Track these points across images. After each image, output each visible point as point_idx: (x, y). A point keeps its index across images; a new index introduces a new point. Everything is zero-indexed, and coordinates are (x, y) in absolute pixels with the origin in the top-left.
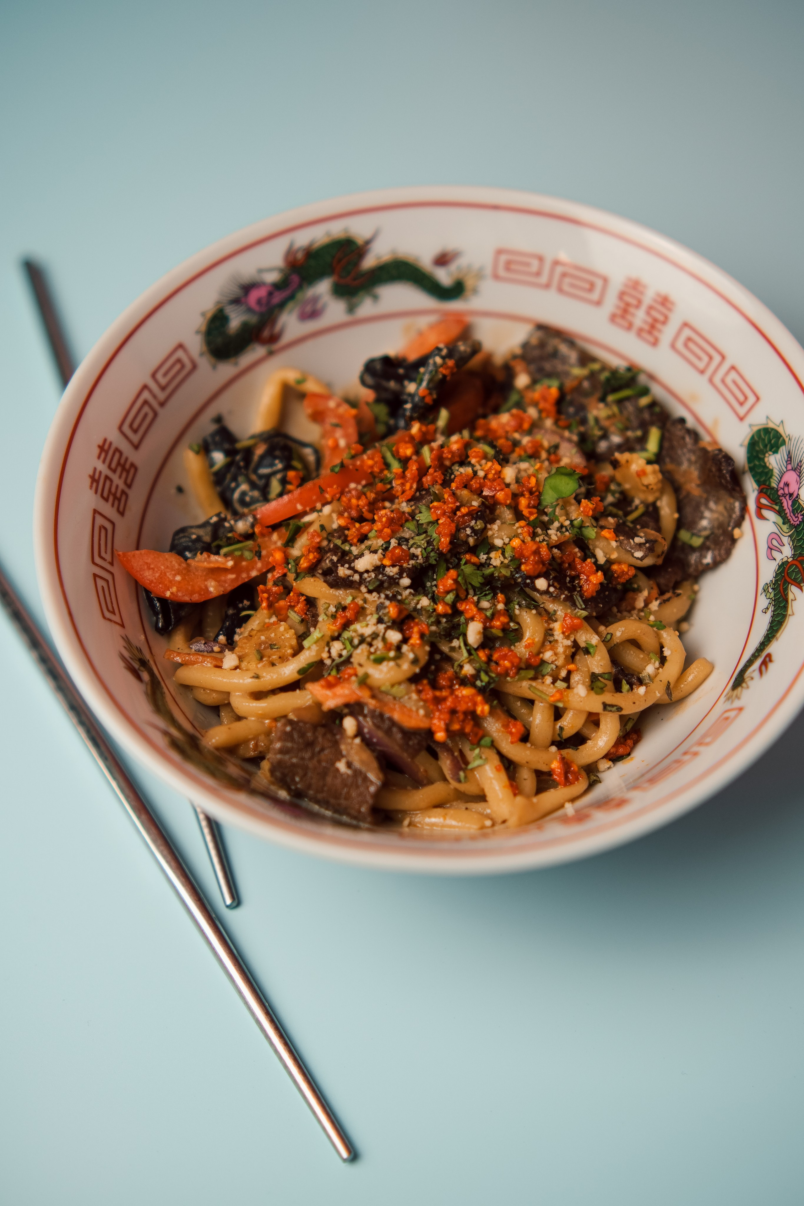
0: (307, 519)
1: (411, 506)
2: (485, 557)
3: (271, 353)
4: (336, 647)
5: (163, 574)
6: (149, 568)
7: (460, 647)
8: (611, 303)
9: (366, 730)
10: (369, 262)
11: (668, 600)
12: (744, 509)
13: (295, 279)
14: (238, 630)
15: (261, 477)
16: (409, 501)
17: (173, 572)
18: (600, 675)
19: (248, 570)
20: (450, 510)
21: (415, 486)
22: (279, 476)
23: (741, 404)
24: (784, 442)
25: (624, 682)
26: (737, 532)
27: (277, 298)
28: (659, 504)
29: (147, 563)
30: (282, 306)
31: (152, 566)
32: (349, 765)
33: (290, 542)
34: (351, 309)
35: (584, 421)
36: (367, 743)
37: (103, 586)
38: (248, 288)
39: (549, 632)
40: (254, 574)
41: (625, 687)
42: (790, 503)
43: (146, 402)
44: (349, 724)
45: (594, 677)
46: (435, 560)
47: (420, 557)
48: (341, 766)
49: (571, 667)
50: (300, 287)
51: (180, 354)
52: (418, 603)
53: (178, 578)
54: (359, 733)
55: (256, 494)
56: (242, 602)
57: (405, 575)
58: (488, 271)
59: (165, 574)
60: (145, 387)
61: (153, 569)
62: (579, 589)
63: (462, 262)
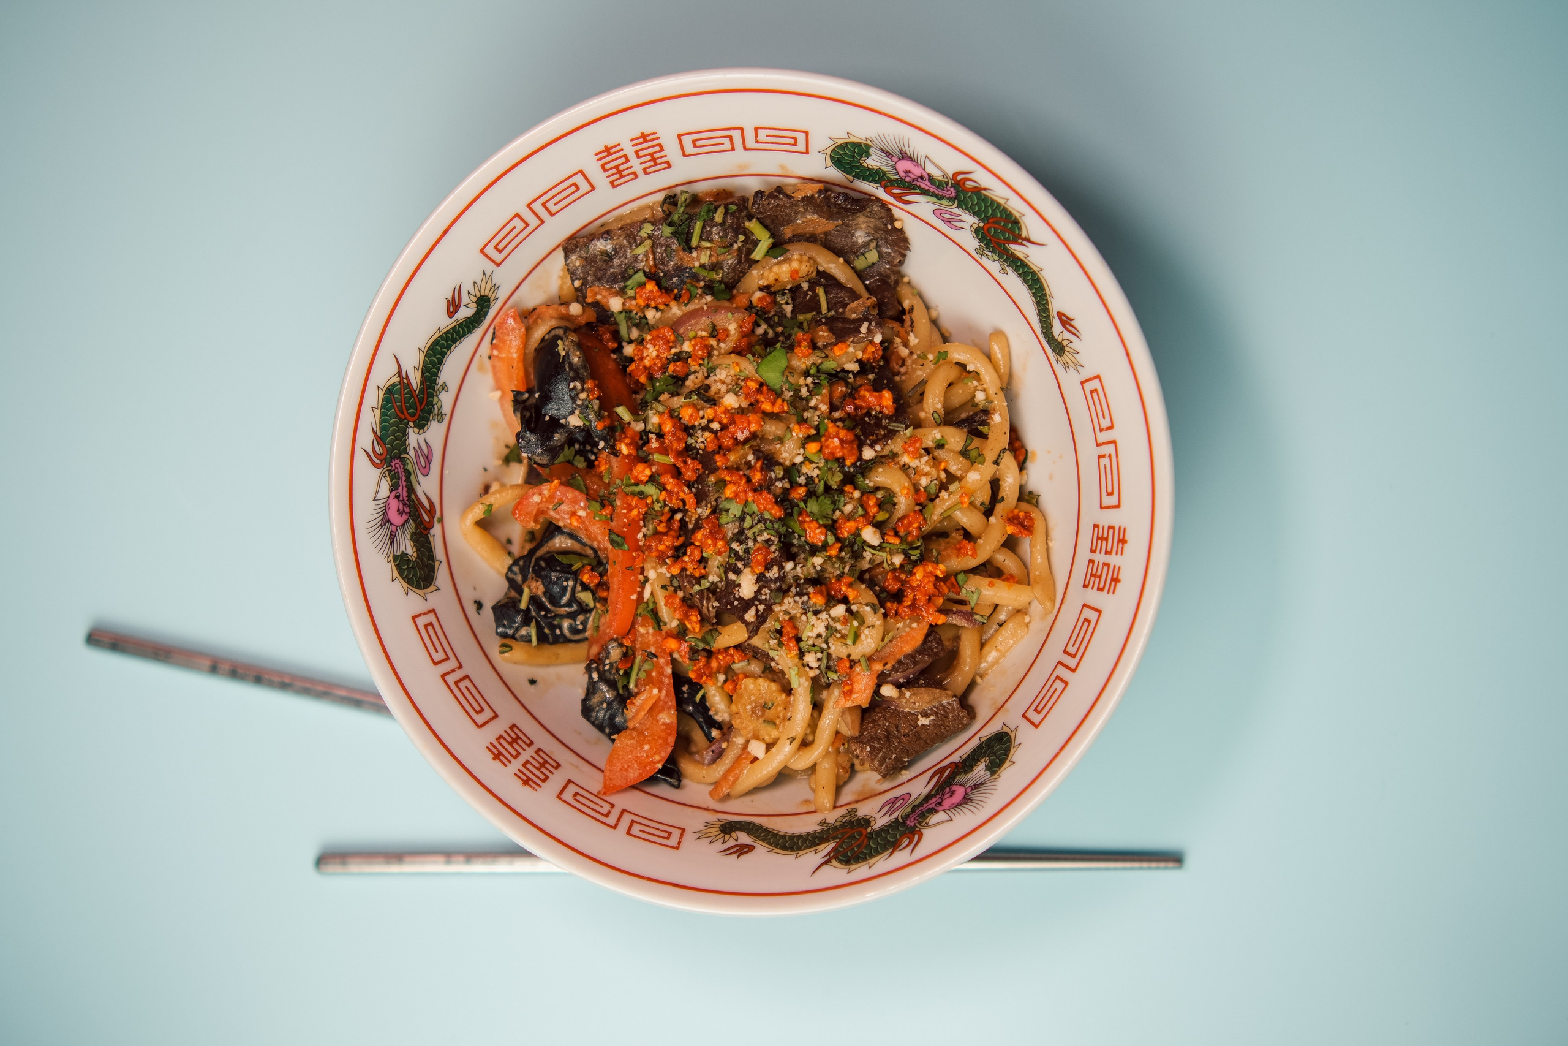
0: (647, 595)
1: (706, 506)
2: (802, 478)
3: (441, 520)
4: (810, 658)
5: (637, 759)
6: (626, 770)
7: (873, 554)
8: (600, 179)
9: (901, 680)
10: (415, 380)
11: (912, 322)
12: (883, 205)
13: (395, 463)
14: (711, 713)
15: (569, 604)
16: (698, 503)
17: (639, 749)
18: (966, 446)
19: (661, 674)
20: (746, 486)
21: (686, 489)
22: (579, 588)
23: (795, 144)
24: (868, 147)
25: (980, 428)
26: (897, 225)
27: (402, 491)
28: (821, 269)
29: (621, 770)
30: (411, 490)
31: (626, 766)
32: (925, 715)
33: (658, 621)
34: (440, 417)
35: (695, 277)
36: (909, 684)
37: (641, 831)
38: (385, 521)
39: (905, 468)
40: (669, 670)
41: (984, 429)
42: (927, 182)
43: (456, 683)
44: (888, 691)
45: (964, 453)
46: (783, 526)
47: (772, 538)
48: (923, 721)
49: (943, 466)
50: (403, 461)
51: (421, 622)
52: (815, 567)
53: (647, 747)
54: (899, 686)
55: (581, 618)
56: (684, 692)
57: (784, 564)
58: (489, 267)
59: (637, 757)
60: (443, 676)
61: (629, 766)
62: (881, 415)
63: (467, 287)
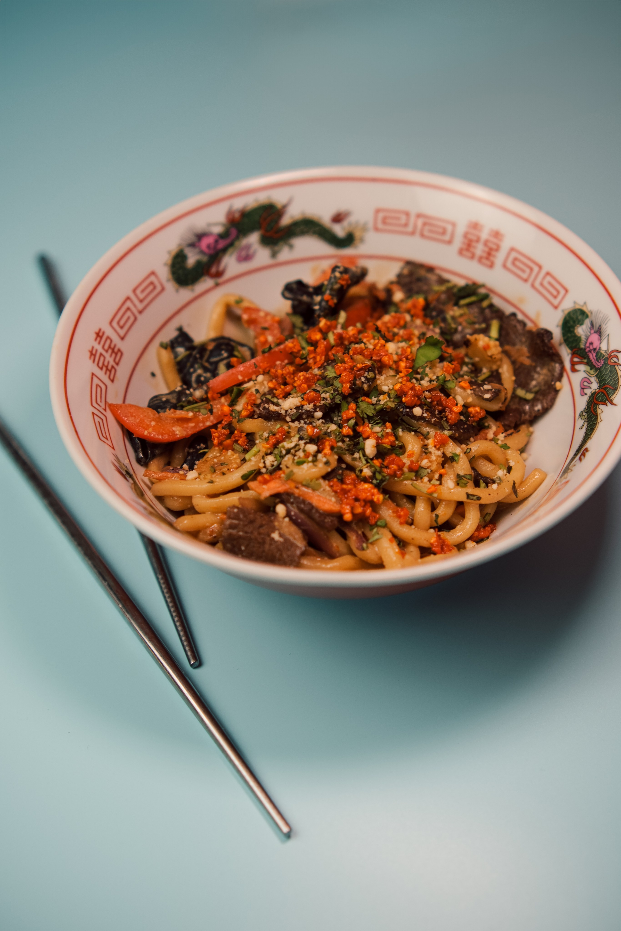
0: (246, 386)
1: (321, 371)
2: (376, 399)
3: (217, 285)
4: (270, 459)
5: (142, 421)
6: (132, 416)
7: (360, 458)
8: (458, 242)
9: (293, 513)
10: (286, 221)
11: (511, 434)
12: (563, 368)
13: (234, 232)
14: (197, 462)
15: (211, 364)
16: (319, 368)
17: (149, 420)
18: (464, 476)
19: (203, 422)
20: (349, 367)
21: (323, 357)
22: (225, 362)
23: (555, 297)
24: (587, 316)
25: (481, 481)
26: (558, 385)
27: (221, 244)
28: (500, 371)
29: (130, 412)
30: (224, 250)
31: (134, 415)
32: (281, 535)
33: (234, 402)
34: (274, 255)
35: (444, 320)
36: (294, 521)
37: (99, 421)
38: (200, 236)
39: (425, 447)
40: (208, 424)
41: (483, 484)
42: (594, 355)
43: (128, 309)
44: (281, 509)
45: (459, 476)
46: (340, 400)
47: (329, 399)
48: (275, 536)
49: (442, 471)
50: (237, 238)
51: (153, 278)
52: (328, 428)
53: (153, 423)
54: (288, 514)
55: (208, 375)
56: (200, 445)
57: (318, 409)
58: (371, 225)
59: (144, 421)
60: (128, 298)
61: (135, 416)
62: (445, 419)
63: (352, 219)
